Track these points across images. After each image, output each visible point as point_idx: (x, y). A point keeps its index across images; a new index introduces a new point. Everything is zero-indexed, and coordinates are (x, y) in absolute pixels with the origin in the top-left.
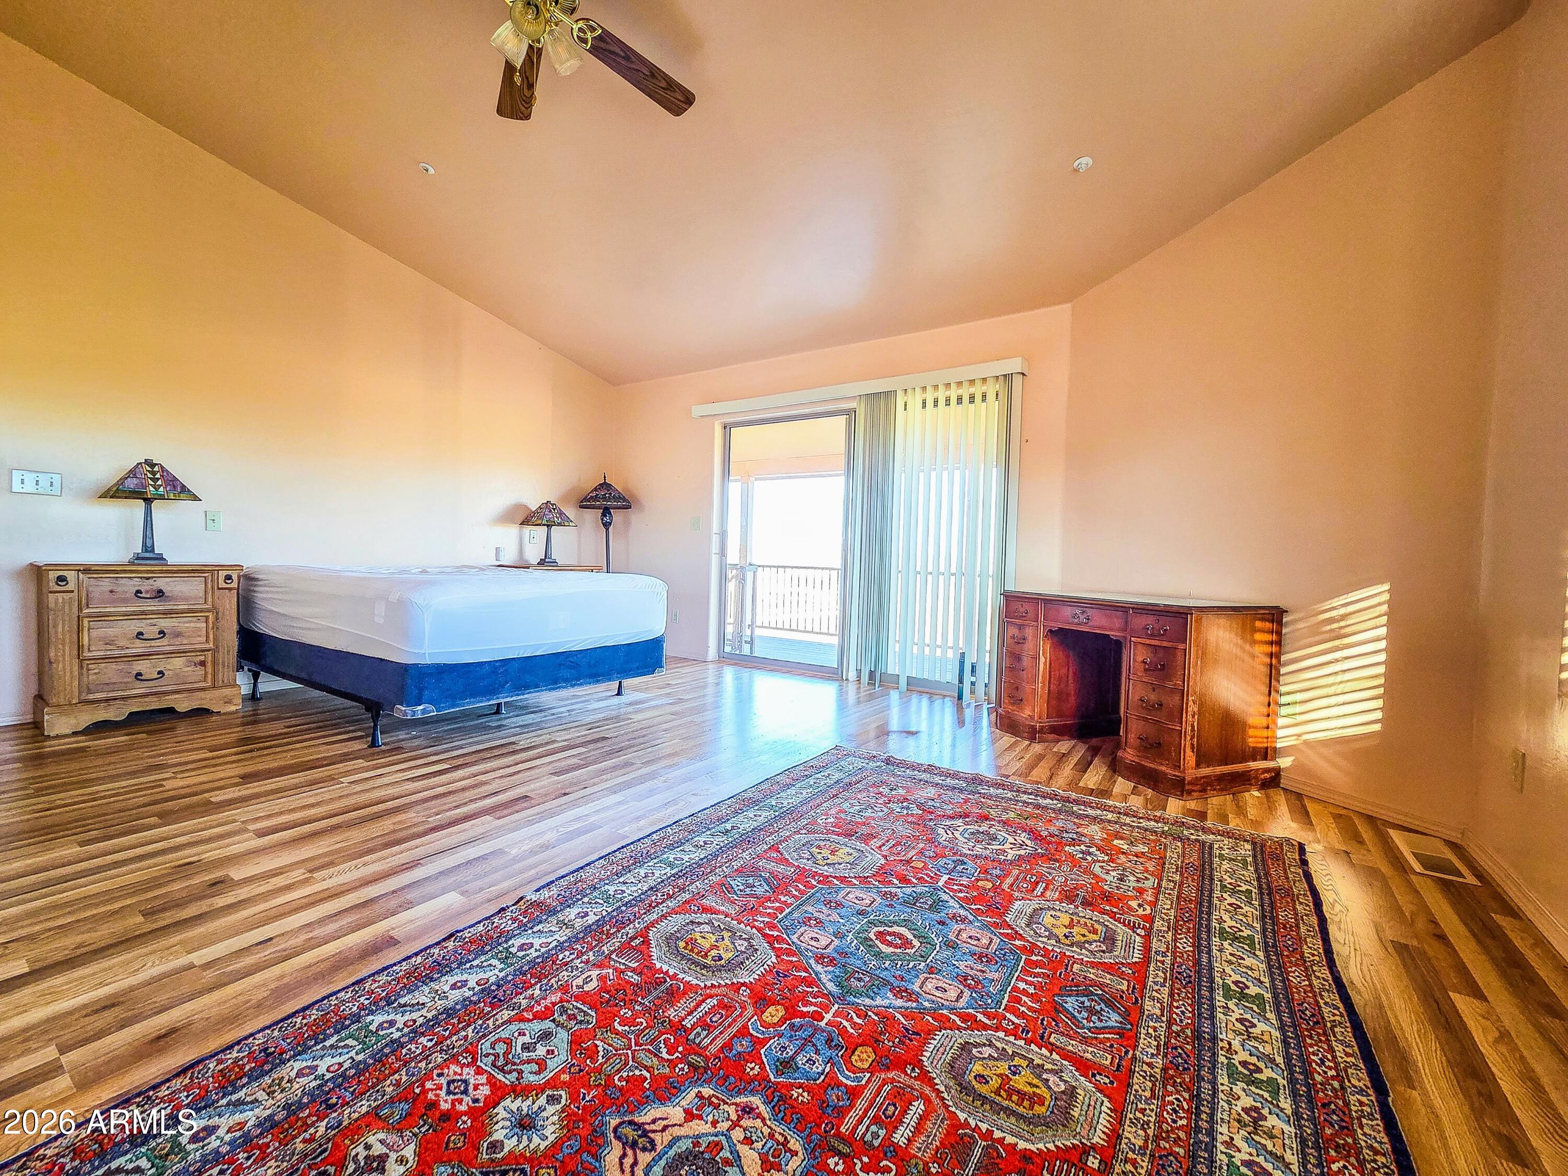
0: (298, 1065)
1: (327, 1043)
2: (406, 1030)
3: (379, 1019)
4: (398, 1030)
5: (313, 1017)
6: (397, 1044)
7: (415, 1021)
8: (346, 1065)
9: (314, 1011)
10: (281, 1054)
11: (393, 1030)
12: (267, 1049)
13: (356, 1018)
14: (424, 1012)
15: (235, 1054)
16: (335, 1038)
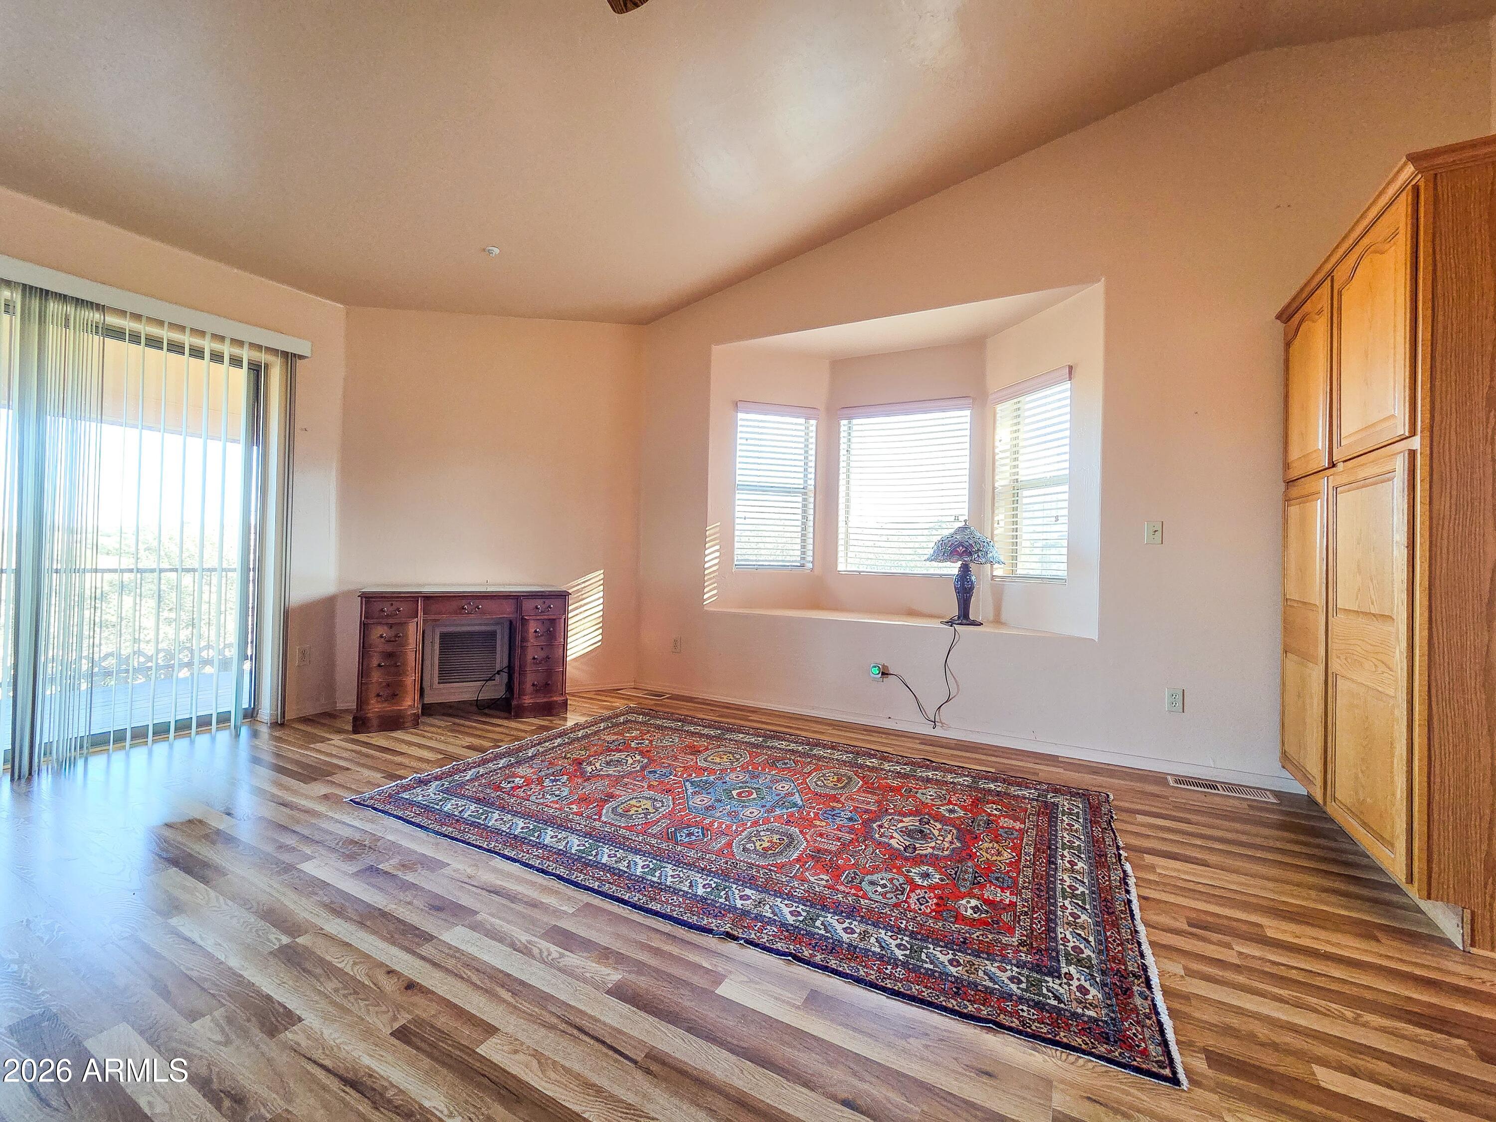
0: (953, 970)
1: (931, 967)
2: (900, 936)
3: (899, 954)
4: (902, 939)
5: (917, 987)
6: (913, 935)
7: (891, 937)
8: (939, 949)
9: (914, 990)
10: (953, 983)
11: (904, 942)
12: (955, 993)
13: (905, 965)
14: (883, 935)
15: (970, 1008)
16: (926, 966)
